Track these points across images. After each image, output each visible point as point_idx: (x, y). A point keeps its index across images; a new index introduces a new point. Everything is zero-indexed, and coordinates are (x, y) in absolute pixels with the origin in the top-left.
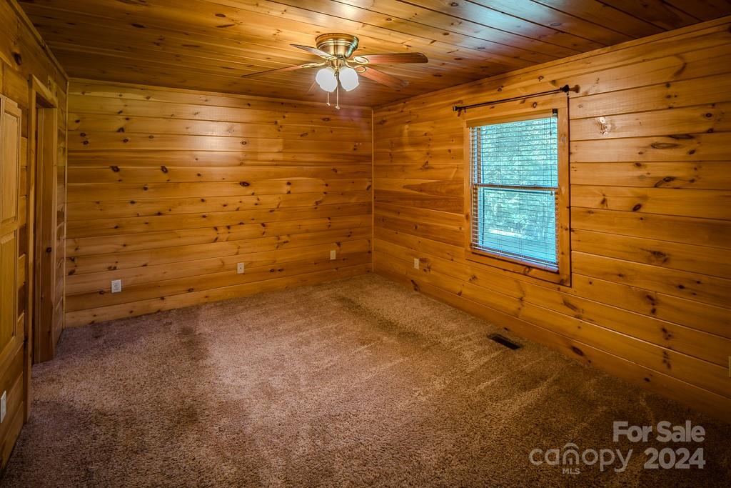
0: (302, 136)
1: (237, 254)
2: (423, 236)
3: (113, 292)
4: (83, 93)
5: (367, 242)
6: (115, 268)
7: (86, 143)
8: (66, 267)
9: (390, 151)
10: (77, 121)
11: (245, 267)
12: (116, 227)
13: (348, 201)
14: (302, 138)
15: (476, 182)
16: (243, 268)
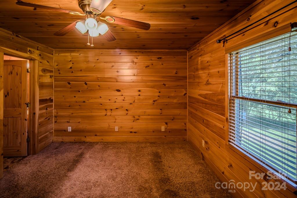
0: (146, 67)
1: (115, 122)
2: (206, 127)
3: (68, 131)
4: (59, 54)
5: (184, 125)
6: (69, 122)
7: (60, 73)
8: (54, 120)
9: (193, 73)
10: (57, 65)
11: (119, 129)
12: (69, 106)
13: (172, 101)
14: (146, 68)
15: (234, 95)
16: (117, 129)
